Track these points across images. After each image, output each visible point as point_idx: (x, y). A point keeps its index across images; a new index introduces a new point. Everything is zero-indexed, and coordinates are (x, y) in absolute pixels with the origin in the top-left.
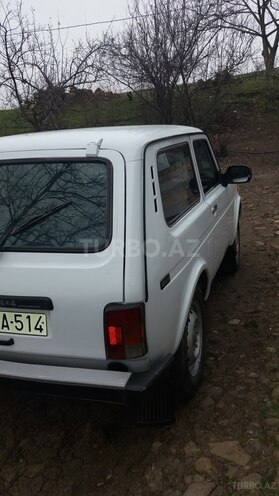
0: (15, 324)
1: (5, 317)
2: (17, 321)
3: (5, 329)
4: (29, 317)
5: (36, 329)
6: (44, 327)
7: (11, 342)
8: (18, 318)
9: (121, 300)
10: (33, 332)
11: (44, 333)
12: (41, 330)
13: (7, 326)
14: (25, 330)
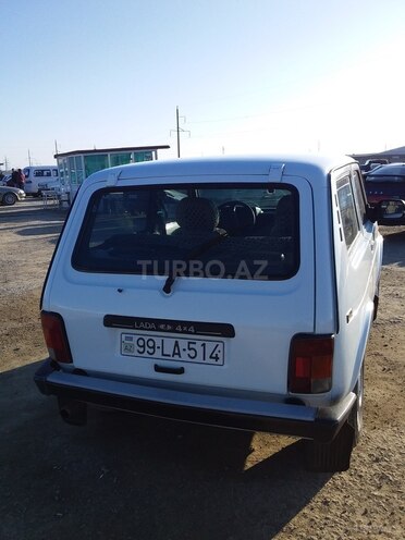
0: (188, 352)
1: (177, 344)
2: (190, 349)
3: (176, 357)
4: (204, 345)
5: (211, 357)
6: (220, 355)
7: (181, 371)
8: (191, 346)
9: (311, 331)
10: (208, 360)
11: (220, 362)
12: (217, 358)
13: (179, 354)
14: (199, 358)
